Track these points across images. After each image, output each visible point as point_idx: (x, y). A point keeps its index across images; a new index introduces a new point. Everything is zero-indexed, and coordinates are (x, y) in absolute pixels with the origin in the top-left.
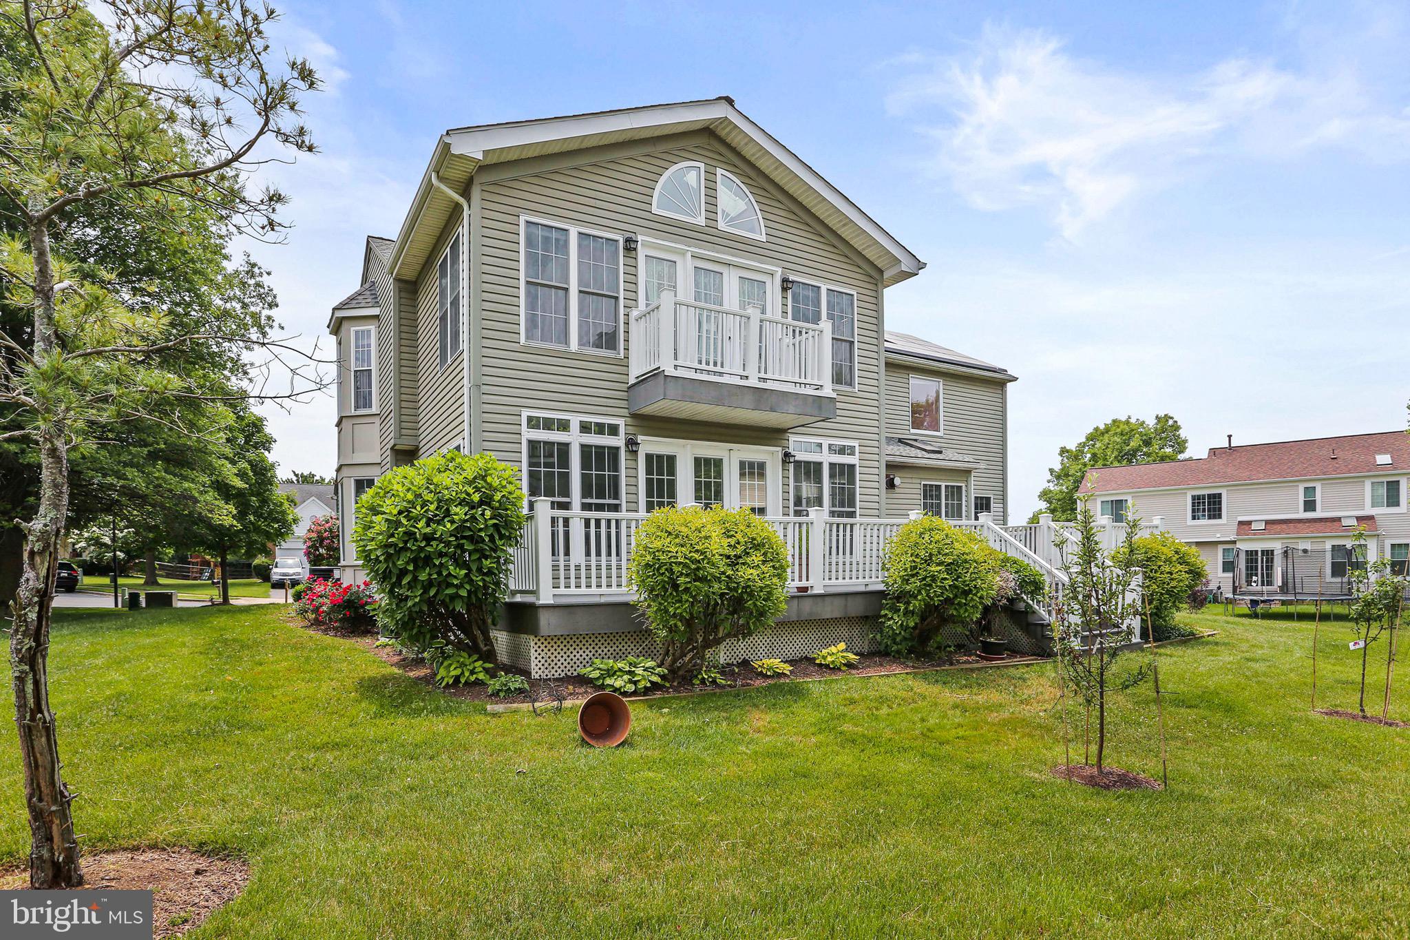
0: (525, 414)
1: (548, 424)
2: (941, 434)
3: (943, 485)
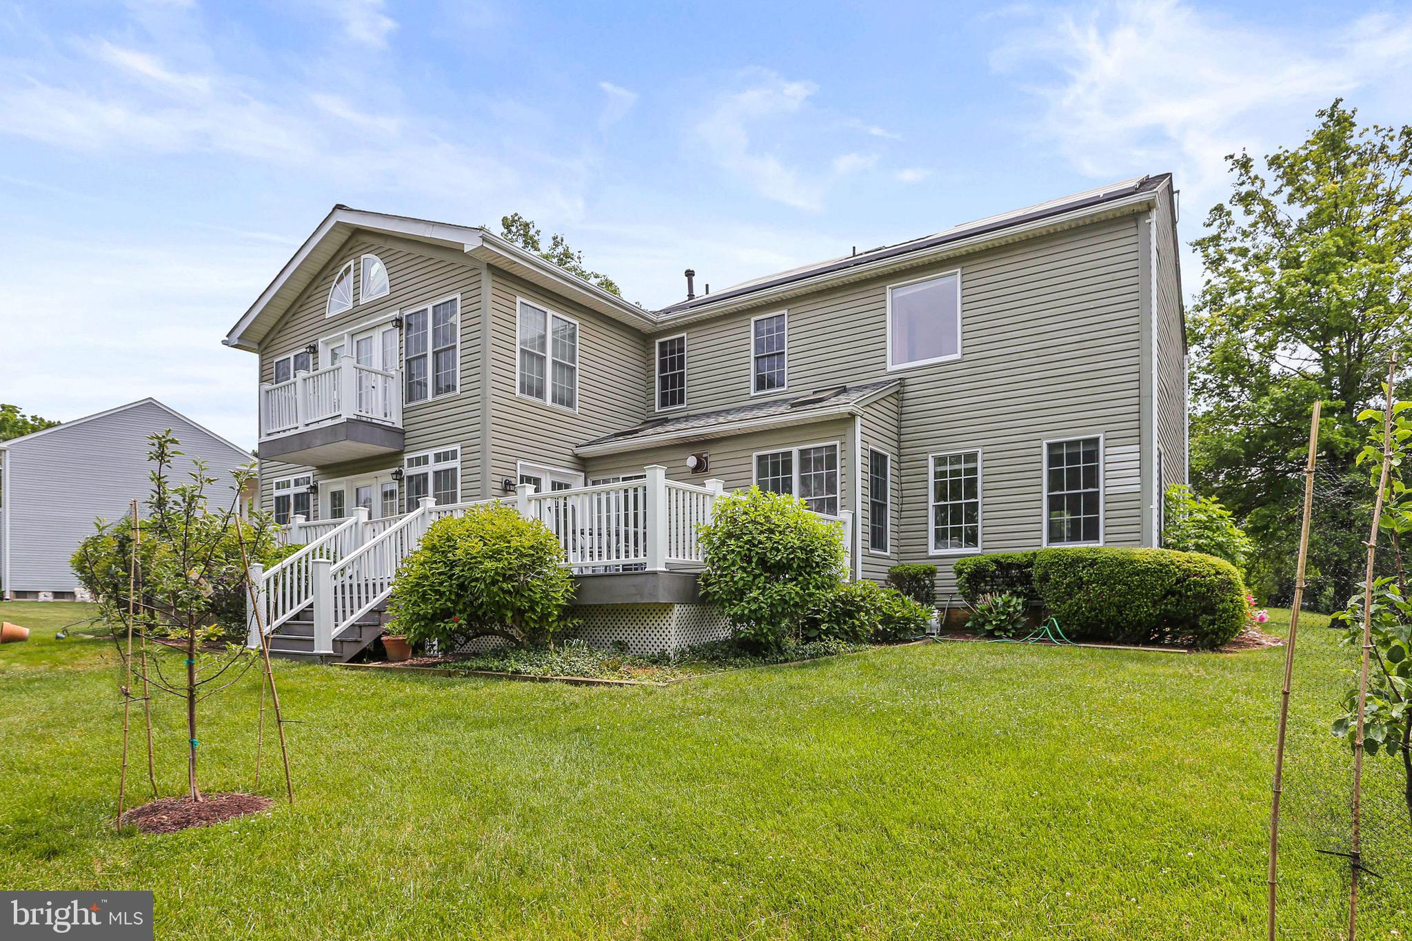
0: (274, 481)
1: (283, 485)
2: (957, 356)
3: (795, 450)
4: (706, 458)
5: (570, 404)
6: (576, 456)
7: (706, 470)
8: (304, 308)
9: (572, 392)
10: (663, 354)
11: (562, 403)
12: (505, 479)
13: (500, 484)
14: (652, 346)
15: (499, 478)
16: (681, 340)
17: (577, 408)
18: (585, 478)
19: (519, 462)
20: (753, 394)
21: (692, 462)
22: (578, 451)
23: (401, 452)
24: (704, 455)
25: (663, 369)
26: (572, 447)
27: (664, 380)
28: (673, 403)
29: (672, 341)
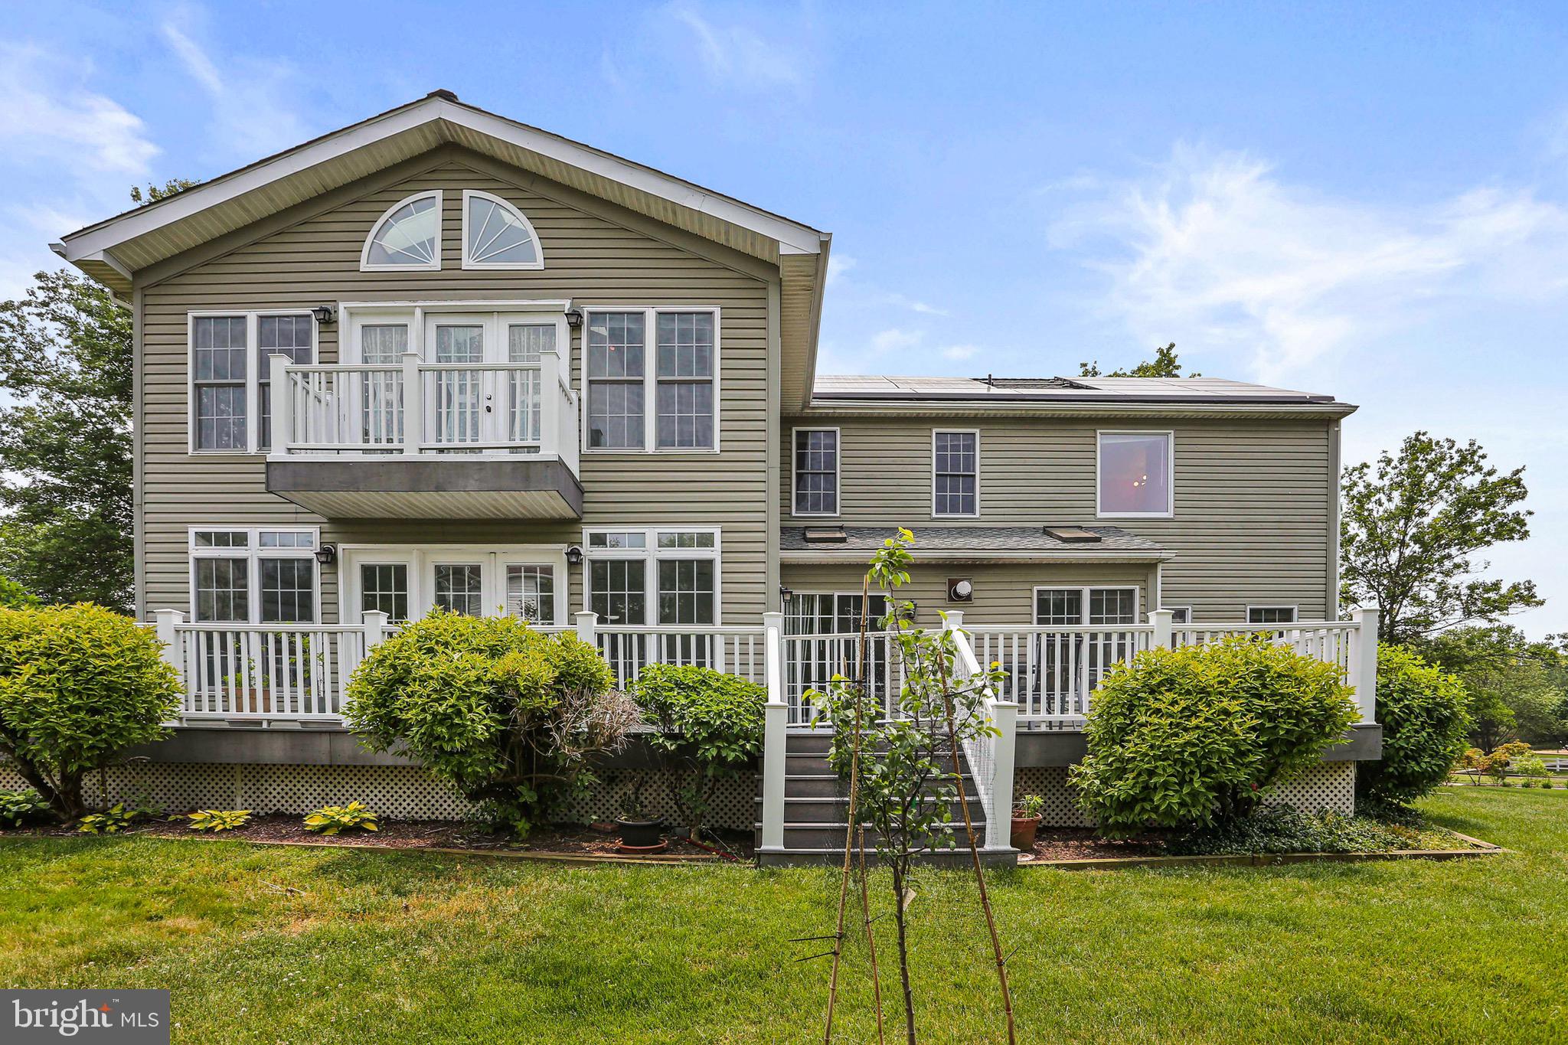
0: (192, 530)
1: (222, 539)
2: (1170, 515)
3: (1086, 591)
7: (970, 599)
8: (286, 238)
16: (831, 434)
20: (935, 516)
23: (577, 521)
25: (799, 465)
28: (815, 509)
29: (816, 433)
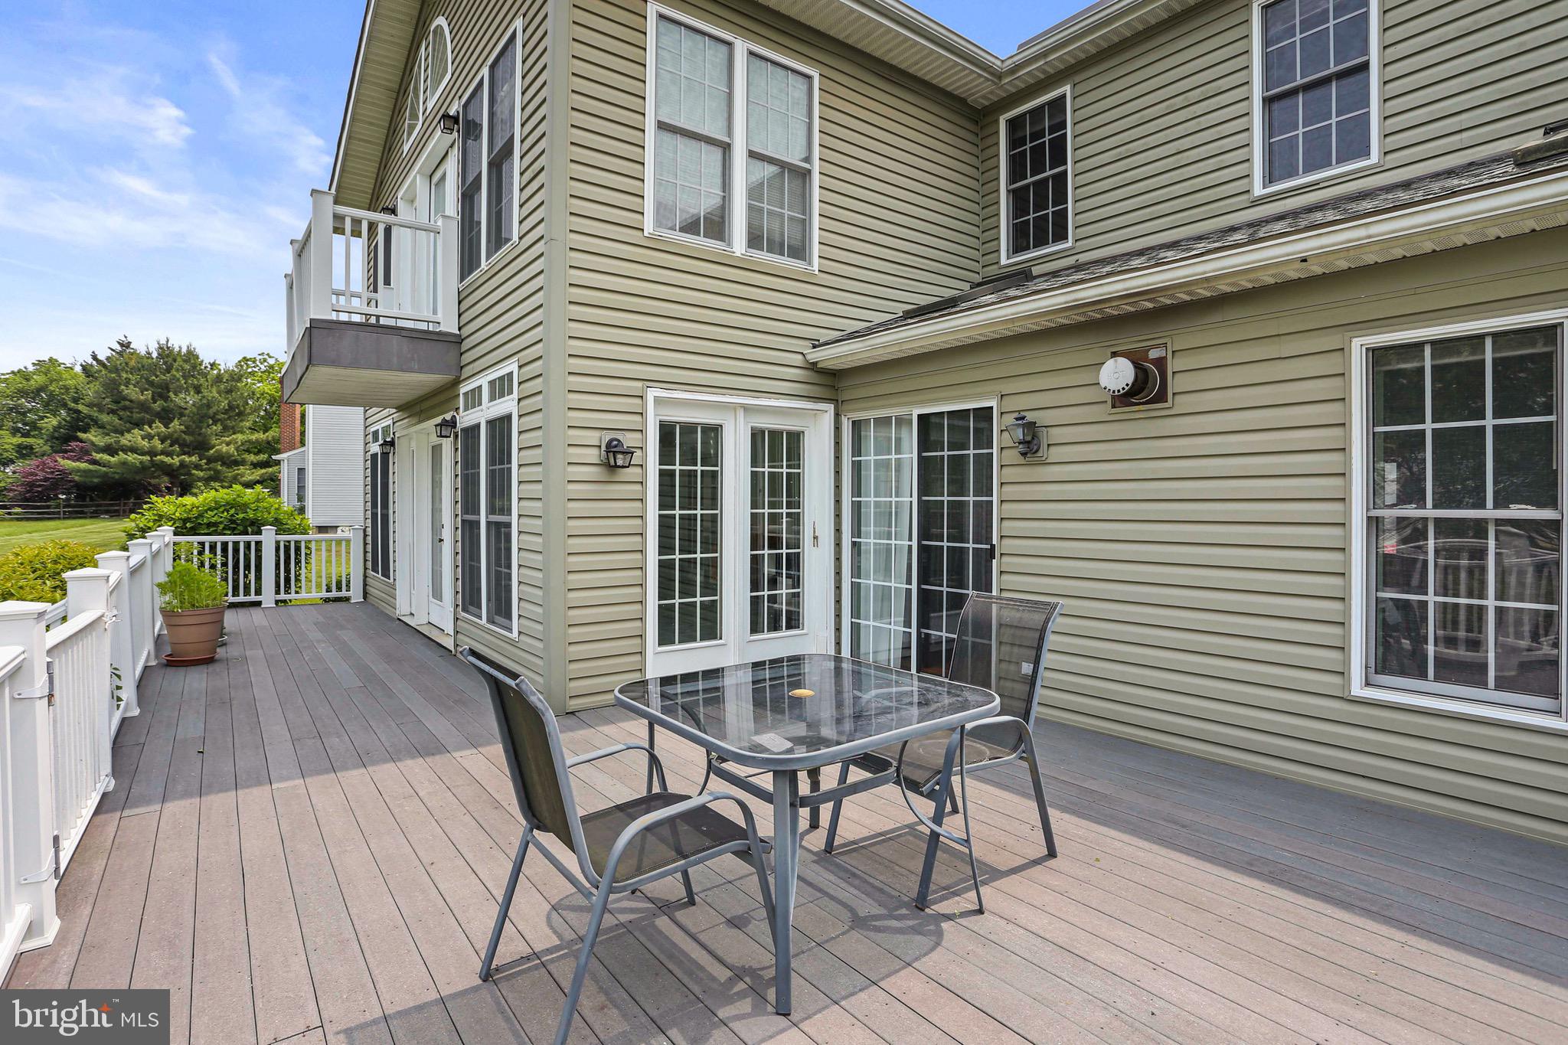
4: (1161, 363)
5: (799, 251)
6: (813, 367)
7: (1161, 397)
9: (804, 225)
10: (1014, 142)
11: (775, 247)
12: (607, 436)
13: (595, 451)
14: (991, 130)
15: (593, 437)
16: (1059, 104)
17: (816, 260)
18: (837, 415)
19: (652, 394)
20: (1258, 190)
21: (1117, 374)
22: (814, 356)
23: (457, 382)
24: (1154, 354)
25: (1016, 173)
26: (805, 347)
27: (1019, 198)
28: (1041, 242)
29: (1036, 112)
